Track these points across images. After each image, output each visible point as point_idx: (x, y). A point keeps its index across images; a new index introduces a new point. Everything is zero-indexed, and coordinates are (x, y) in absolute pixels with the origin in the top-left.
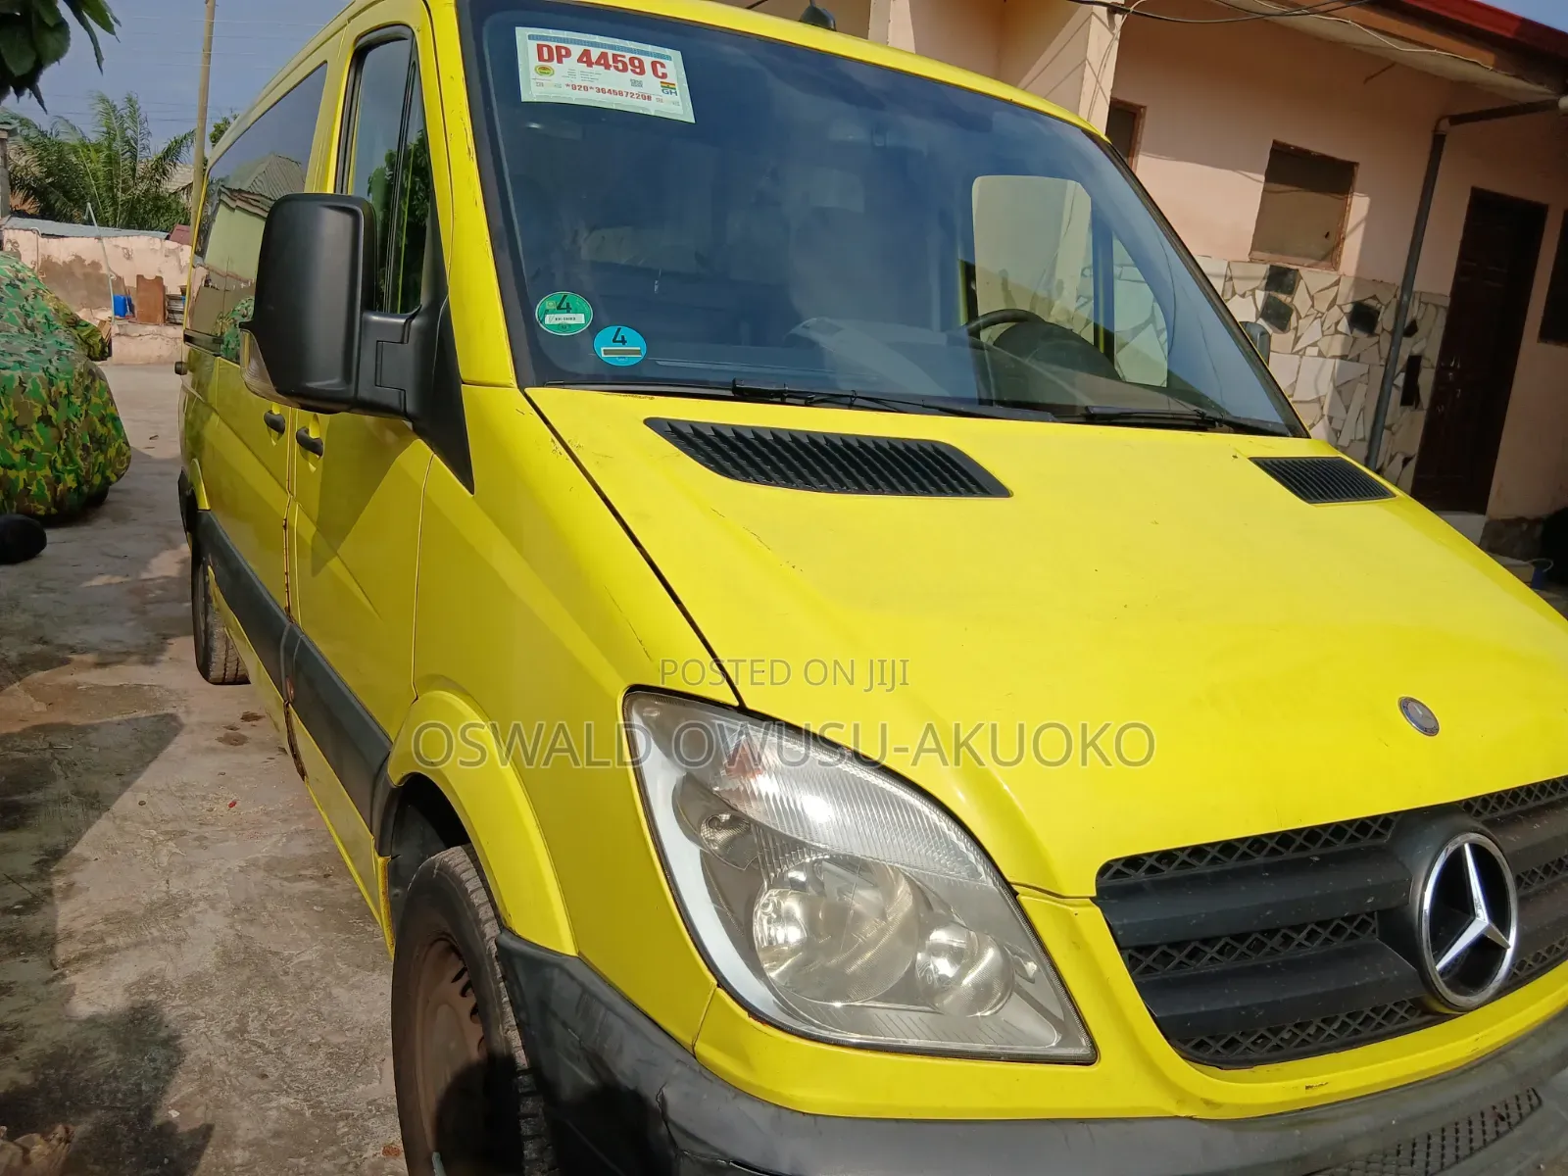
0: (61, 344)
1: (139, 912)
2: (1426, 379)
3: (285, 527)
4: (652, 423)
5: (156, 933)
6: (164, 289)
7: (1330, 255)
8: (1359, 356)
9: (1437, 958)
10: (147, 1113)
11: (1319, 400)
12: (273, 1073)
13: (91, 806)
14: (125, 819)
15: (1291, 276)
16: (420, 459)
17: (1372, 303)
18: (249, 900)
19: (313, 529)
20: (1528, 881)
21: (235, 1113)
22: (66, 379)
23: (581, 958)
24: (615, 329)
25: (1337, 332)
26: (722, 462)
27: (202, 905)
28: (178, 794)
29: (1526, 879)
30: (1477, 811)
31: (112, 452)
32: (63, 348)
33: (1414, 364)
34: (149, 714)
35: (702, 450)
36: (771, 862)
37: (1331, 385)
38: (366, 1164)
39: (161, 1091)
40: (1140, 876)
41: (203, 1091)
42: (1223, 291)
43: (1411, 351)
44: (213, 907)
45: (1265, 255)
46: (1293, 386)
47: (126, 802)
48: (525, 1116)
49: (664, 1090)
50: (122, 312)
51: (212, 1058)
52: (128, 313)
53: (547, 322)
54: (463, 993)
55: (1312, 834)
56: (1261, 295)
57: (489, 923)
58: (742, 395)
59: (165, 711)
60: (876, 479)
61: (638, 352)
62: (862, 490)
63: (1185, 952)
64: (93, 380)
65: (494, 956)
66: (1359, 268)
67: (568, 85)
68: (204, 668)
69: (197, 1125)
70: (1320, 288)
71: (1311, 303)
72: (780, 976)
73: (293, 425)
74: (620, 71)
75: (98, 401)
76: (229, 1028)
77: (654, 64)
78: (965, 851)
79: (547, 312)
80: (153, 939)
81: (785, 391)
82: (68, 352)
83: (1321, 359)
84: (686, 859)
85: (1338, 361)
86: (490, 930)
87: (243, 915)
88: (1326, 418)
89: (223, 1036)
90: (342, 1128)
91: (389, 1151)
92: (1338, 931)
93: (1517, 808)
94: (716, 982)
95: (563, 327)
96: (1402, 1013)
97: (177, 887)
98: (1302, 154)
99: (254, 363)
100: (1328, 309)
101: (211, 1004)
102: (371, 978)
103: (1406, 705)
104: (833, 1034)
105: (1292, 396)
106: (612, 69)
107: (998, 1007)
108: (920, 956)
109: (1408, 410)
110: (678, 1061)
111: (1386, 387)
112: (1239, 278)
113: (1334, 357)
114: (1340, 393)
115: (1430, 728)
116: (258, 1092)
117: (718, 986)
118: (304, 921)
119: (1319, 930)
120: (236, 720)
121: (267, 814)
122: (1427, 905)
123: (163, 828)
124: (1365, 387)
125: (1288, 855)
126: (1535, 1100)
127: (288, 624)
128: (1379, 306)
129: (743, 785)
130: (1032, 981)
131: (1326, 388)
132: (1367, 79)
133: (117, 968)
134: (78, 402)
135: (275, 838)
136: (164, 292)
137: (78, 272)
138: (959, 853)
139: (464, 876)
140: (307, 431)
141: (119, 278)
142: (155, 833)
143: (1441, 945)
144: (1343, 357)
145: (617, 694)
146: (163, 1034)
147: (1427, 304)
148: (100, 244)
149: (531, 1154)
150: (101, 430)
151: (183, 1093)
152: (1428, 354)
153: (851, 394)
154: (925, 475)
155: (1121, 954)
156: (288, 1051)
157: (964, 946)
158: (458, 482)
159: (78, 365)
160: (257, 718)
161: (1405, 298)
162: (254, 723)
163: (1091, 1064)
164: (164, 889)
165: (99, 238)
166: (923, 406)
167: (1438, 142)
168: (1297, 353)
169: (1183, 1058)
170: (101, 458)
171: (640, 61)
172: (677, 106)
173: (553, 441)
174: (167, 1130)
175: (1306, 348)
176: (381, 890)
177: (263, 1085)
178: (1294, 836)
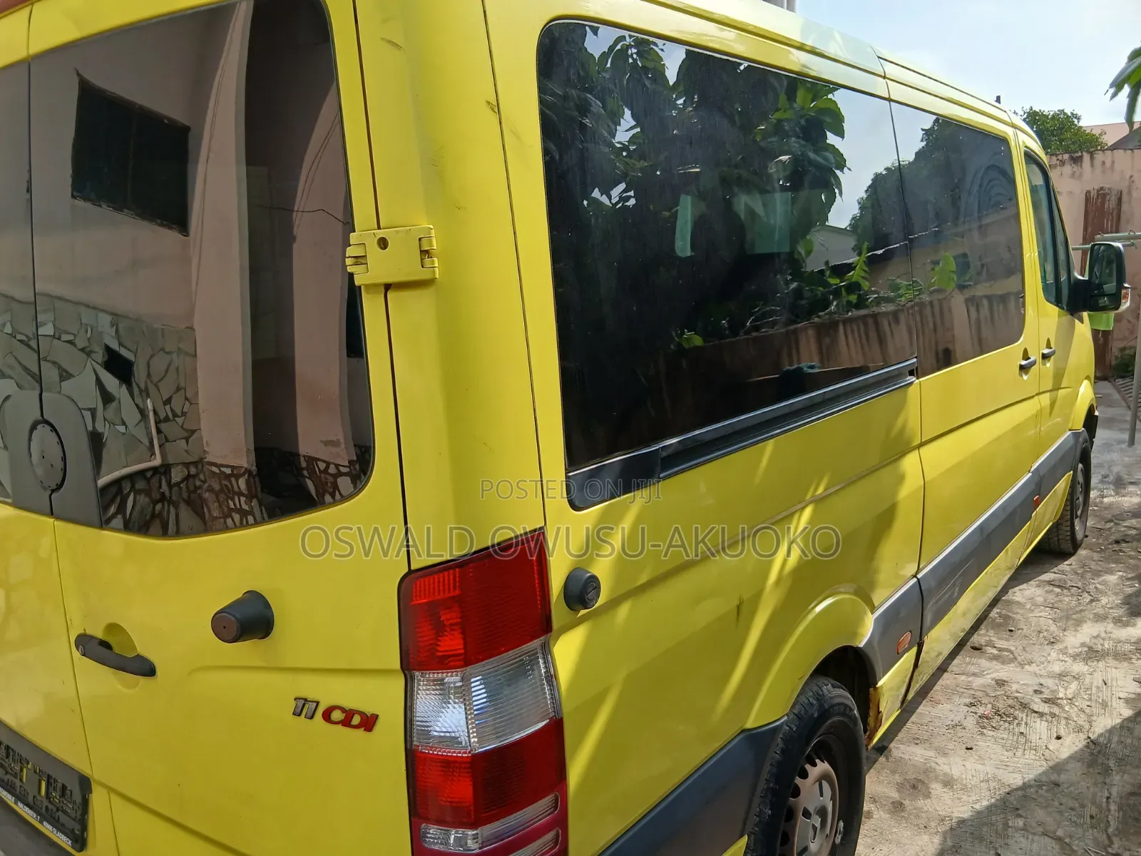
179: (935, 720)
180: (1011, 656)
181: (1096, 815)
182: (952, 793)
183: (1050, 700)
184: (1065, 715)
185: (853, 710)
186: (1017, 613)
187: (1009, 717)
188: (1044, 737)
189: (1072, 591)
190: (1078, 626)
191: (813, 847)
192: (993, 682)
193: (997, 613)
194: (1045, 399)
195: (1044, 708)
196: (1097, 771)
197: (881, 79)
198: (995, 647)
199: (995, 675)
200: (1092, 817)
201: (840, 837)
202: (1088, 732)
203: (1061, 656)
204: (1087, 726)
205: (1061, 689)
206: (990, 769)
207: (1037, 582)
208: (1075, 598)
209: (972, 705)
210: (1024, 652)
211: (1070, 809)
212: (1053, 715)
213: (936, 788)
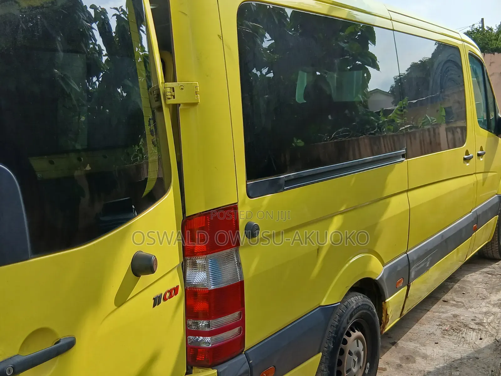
179: (421, 331)
180: (462, 304)
181: (495, 370)
182: (426, 361)
183: (479, 323)
184: (486, 330)
185: (373, 310)
186: (468, 286)
187: (457, 330)
188: (474, 339)
189: (497, 276)
190: (498, 292)
191: (354, 370)
192: (452, 315)
193: (458, 286)
194: (480, 177)
195: (476, 327)
196: (497, 353)
197: (389, 21)
198: (455, 301)
199: (453, 313)
200: (492, 371)
201: (368, 370)
202: (496, 337)
203: (487, 304)
204: (496, 334)
205: (485, 318)
206: (445, 351)
207: (480, 272)
208: (498, 279)
209: (440, 325)
210: (469, 303)
211: (482, 368)
212: (480, 330)
213: (419, 359)
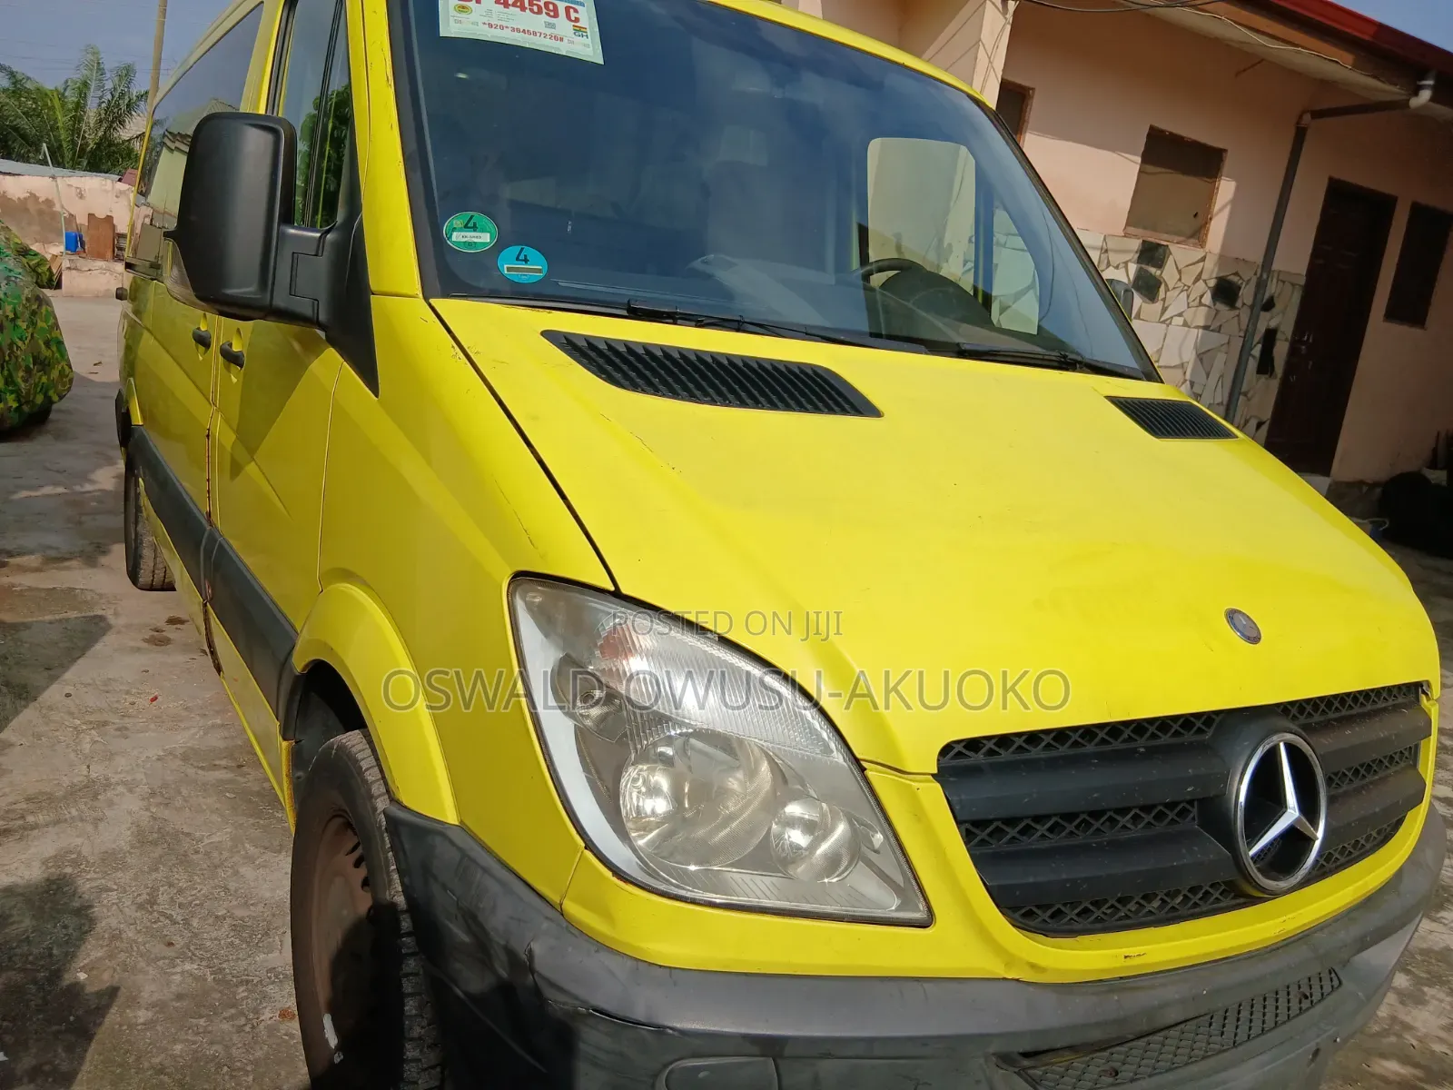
0: (10, 271)
1: (60, 794)
2: (1281, 350)
3: (208, 436)
4: (549, 335)
5: (74, 812)
6: (114, 227)
7: (1198, 234)
8: (1220, 326)
9: (1250, 845)
10: (56, 975)
11: (1182, 366)
12: (179, 942)
13: (20, 697)
14: (50, 708)
15: (1161, 250)
16: (331, 366)
17: (1235, 279)
18: (165, 785)
19: (233, 437)
20: (1339, 783)
21: (140, 977)
22: (15, 304)
23: (462, 827)
24: (519, 248)
25: (1201, 304)
26: (615, 374)
27: (121, 789)
28: (102, 688)
29: (1336, 780)
30: (1294, 716)
31: (55, 374)
32: (12, 274)
33: (1270, 336)
34: (79, 615)
35: (595, 362)
36: (638, 735)
37: (1194, 353)
38: (261, 1026)
39: (70, 956)
40: (978, 758)
41: (111, 956)
42: (1099, 262)
43: (1268, 325)
44: (131, 791)
45: (1139, 231)
46: (1159, 351)
47: (53, 694)
48: (407, 975)
49: (532, 944)
50: (73, 248)
51: (122, 926)
52: (79, 249)
53: (454, 239)
54: (357, 864)
55: (1139, 726)
56: (1133, 268)
57: (382, 798)
58: (635, 314)
59: (95, 613)
60: (758, 395)
61: (540, 271)
62: (743, 404)
63: (1018, 829)
64: (40, 306)
65: (383, 828)
66: (1224, 246)
67: (484, 23)
68: (133, 575)
69: (104, 986)
70: (1187, 263)
71: (1178, 277)
72: (647, 844)
73: (218, 338)
74: (534, 13)
75: (44, 325)
76: (139, 900)
77: (567, 9)
78: (819, 729)
79: (454, 229)
80: (72, 818)
81: (676, 313)
82: (16, 278)
83: (1186, 329)
84: (560, 731)
85: (1201, 331)
86: (382, 804)
87: (159, 799)
88: (1188, 382)
89: (134, 907)
90: (241, 992)
91: (284, 1014)
92: (1160, 816)
93: (1332, 715)
94: (583, 845)
95: (470, 244)
96: (1217, 895)
97: (97, 771)
98: (1176, 140)
99: (175, 272)
100: (1195, 282)
101: (124, 877)
102: (277, 859)
103: (1232, 615)
104: (689, 893)
105: (1157, 361)
106: (528, 11)
107: (845, 874)
108: (774, 826)
109: (1263, 378)
110: (547, 918)
111: (1244, 358)
112: (1112, 250)
113: (1197, 327)
114: (1201, 360)
115: (1253, 637)
116: (164, 958)
117: (586, 848)
118: (218, 805)
119: (1143, 815)
120: (162, 624)
121: (186, 709)
122: (1242, 798)
123: (88, 718)
124: (1224, 356)
125: (1117, 745)
126: (1336, 983)
127: (208, 528)
128: (1240, 282)
129: (616, 666)
130: (876, 852)
131: (1189, 356)
132: (1238, 74)
133: (36, 843)
134: (24, 326)
135: (193, 731)
136: (114, 230)
137: (31, 206)
138: (812, 730)
139: (359, 756)
140: (231, 345)
141: (71, 215)
142: (79, 722)
143: (1254, 833)
144: (1206, 328)
145: (503, 579)
146: (76, 904)
147: (1284, 282)
148: (54, 183)
149: (411, 1010)
150: (45, 352)
151: (92, 957)
152: (1282, 328)
153: (739, 318)
154: (804, 395)
155: (958, 828)
156: (195, 923)
157: (816, 819)
158: (365, 386)
159: (26, 291)
160: (181, 622)
161: (1265, 276)
162: (178, 626)
163: (928, 927)
164: (85, 773)
165: (53, 177)
166: (807, 334)
167: (1300, 135)
168: (1164, 322)
169: (1013, 925)
170: (44, 379)
171: (555, 6)
172: (588, 48)
173: (453, 347)
174: (75, 990)
175: (1172, 318)
176: (284, 773)
177: (170, 952)
178: (1122, 728)
